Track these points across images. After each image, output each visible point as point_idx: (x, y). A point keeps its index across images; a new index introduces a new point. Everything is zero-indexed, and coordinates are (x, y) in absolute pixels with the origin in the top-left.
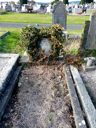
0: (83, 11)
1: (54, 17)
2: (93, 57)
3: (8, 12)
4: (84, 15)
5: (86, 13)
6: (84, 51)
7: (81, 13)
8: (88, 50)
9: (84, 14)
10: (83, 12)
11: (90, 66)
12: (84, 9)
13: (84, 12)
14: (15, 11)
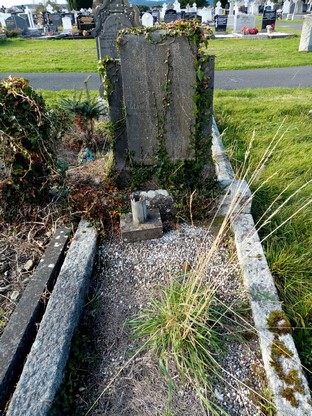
0: (265, 23)
1: (102, 48)
2: (164, 188)
3: (13, 39)
4: (264, 37)
5: (273, 30)
6: (128, 169)
7: (256, 32)
8: (140, 166)
9: (268, 33)
10: (264, 27)
11: (141, 223)
12: (269, 17)
13: (268, 27)
14: (37, 35)
